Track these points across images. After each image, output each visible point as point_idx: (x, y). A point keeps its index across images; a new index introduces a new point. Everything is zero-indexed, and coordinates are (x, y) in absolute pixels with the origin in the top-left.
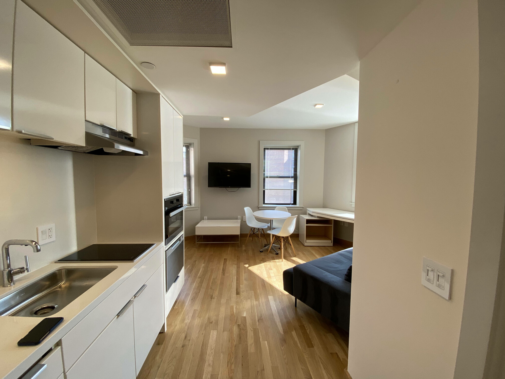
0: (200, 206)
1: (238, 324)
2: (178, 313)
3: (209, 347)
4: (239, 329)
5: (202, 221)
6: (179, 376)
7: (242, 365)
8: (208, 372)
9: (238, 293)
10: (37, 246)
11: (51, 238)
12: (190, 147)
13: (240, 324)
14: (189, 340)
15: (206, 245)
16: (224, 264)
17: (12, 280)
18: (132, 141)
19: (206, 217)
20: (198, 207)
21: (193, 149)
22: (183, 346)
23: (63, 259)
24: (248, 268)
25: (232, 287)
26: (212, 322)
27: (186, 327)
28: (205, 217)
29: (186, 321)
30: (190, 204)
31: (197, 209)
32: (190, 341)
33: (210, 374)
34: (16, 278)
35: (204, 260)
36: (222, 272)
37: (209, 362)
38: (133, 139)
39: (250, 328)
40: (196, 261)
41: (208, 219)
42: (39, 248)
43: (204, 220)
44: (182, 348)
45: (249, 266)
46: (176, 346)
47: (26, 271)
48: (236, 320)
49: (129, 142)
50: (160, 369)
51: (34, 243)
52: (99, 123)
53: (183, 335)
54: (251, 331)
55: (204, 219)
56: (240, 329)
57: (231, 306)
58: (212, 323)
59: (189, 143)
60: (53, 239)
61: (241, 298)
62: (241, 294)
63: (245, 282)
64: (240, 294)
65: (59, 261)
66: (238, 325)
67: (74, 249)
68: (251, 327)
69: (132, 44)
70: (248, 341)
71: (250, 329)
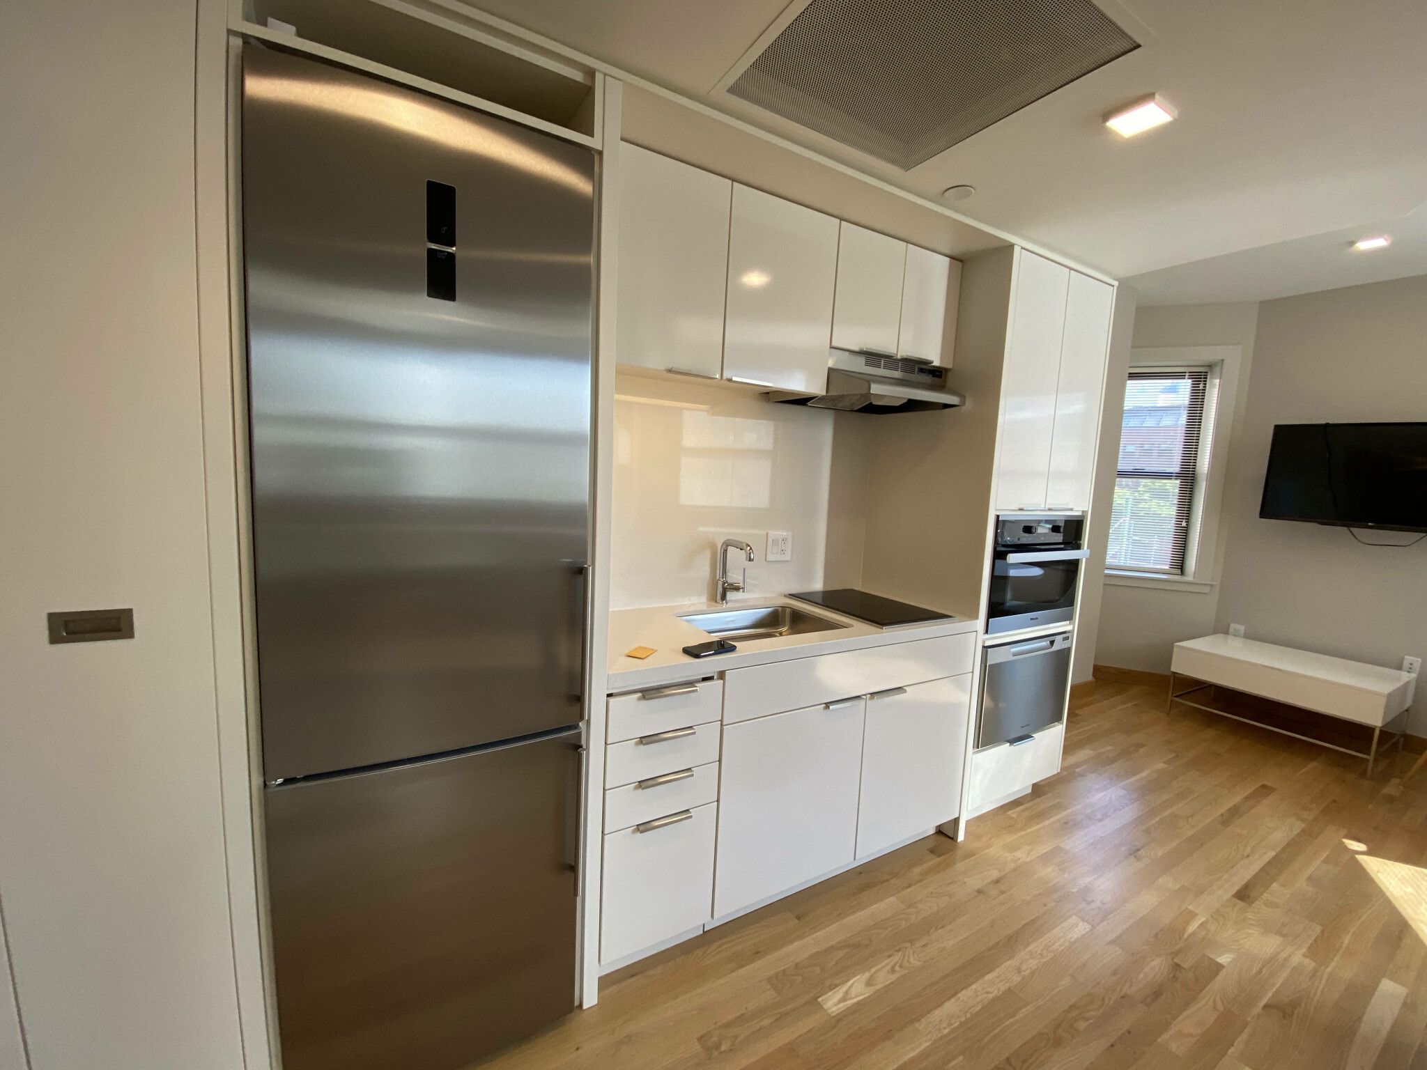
0: (1217, 583)
1: (1176, 960)
2: (1011, 828)
3: (1041, 940)
4: (1171, 976)
5: (1217, 636)
6: (936, 929)
7: (1112, 1046)
8: (1006, 978)
9: (1244, 895)
10: (750, 554)
11: (783, 556)
12: (1208, 377)
13: (1185, 966)
14: (1003, 892)
15: (1212, 720)
16: (1247, 798)
17: (724, 597)
18: (940, 376)
19: (1242, 628)
20: (1211, 585)
21: (1217, 381)
22: (979, 892)
23: (799, 594)
24: (1358, 857)
25: (1232, 867)
26: (1093, 901)
27: (1012, 866)
28: (1233, 626)
29: (1018, 854)
30: (1179, 571)
31: (1207, 590)
32: (1004, 896)
33: (1008, 985)
34: (730, 595)
35: (1175, 754)
36: (1222, 815)
37: (1021, 964)
38: (941, 372)
39: (1218, 999)
40: (1143, 746)
41: (1248, 636)
42: (752, 557)
43: (1230, 638)
44: (976, 894)
45: (1369, 853)
46: (966, 880)
47: (741, 590)
48: (1177, 947)
49: (928, 379)
50: (909, 890)
51: (749, 548)
52: (856, 348)
53: (995, 874)
54: (1215, 1008)
55: (1227, 633)
56: (1175, 978)
57: (1187, 909)
58: (1089, 903)
59: (1207, 364)
60: (787, 557)
61: (1249, 915)
62: (1253, 905)
63: (1301, 884)
64: (1253, 902)
65: (790, 595)
66: (1177, 965)
67: (818, 585)
68: (1222, 1001)
69: (907, 167)
70: (1180, 1018)
71: (1214, 1002)
